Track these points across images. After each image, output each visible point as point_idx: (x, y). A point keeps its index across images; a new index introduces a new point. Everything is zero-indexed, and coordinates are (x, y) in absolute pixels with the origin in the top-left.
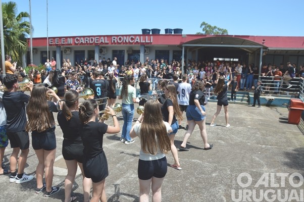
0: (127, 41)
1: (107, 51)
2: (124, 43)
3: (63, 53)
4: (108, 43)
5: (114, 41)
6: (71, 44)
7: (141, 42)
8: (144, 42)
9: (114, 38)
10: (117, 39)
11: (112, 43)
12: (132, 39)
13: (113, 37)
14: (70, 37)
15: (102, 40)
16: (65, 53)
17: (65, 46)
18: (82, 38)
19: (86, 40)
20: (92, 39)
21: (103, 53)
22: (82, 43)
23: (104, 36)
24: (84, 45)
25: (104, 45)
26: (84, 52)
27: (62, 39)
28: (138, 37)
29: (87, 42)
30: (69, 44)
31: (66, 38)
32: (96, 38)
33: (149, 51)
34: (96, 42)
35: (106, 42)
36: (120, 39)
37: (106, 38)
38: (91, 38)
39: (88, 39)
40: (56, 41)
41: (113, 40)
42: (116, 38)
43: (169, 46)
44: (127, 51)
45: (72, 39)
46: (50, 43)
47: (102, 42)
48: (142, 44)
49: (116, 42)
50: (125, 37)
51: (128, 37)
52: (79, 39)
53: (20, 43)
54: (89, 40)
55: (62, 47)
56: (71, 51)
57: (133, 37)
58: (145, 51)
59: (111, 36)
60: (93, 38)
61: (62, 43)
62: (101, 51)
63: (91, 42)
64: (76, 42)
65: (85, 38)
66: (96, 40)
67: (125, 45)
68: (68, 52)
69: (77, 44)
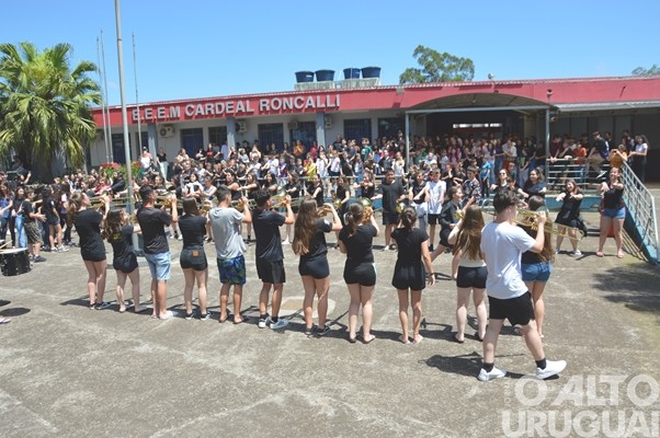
0: (291, 107)
1: (247, 127)
2: (284, 111)
5: (264, 108)
6: (178, 118)
7: (319, 106)
8: (323, 105)
9: (264, 103)
10: (269, 104)
11: (261, 112)
12: (300, 102)
13: (262, 101)
14: (175, 105)
15: (241, 107)
17: (165, 122)
18: (200, 106)
19: (207, 109)
20: (220, 107)
21: (241, 131)
22: (199, 114)
23: (244, 99)
24: (203, 119)
25: (244, 117)
26: (200, 130)
27: (159, 109)
28: (310, 98)
29: (209, 112)
30: (173, 119)
31: (168, 106)
32: (228, 103)
34: (228, 112)
35: (248, 110)
36: (276, 103)
37: (248, 102)
38: (217, 104)
39: (212, 105)
40: (147, 113)
41: (262, 105)
42: (267, 101)
44: (289, 125)
45: (178, 108)
46: (135, 119)
47: (240, 111)
48: (320, 110)
49: (268, 109)
50: (285, 100)
51: (291, 99)
52: (193, 106)
53: (84, 124)
54: (214, 109)
55: (157, 123)
56: (174, 131)
57: (302, 99)
58: (325, 124)
59: (258, 98)
60: (222, 104)
61: (160, 117)
62: (237, 128)
63: (218, 112)
64: (188, 114)
65: (207, 105)
66: (228, 107)
67: (285, 113)
68: (169, 133)
69: (191, 117)
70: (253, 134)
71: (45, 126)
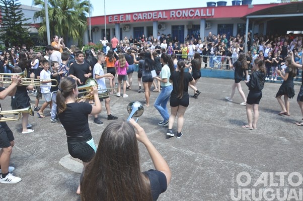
0: (187, 16)
1: (165, 27)
3: (123, 30)
4: (166, 18)
6: (130, 21)
7: (202, 15)
8: (205, 15)
10: (175, 14)
11: (171, 18)
12: (192, 13)
13: (171, 12)
14: (128, 14)
15: (160, 15)
16: (124, 30)
17: (124, 23)
18: (140, 14)
19: (144, 16)
21: (162, 29)
22: (140, 19)
23: (162, 11)
24: (142, 22)
25: (163, 21)
26: (143, 28)
27: (121, 16)
28: (198, 10)
29: (145, 18)
30: (127, 21)
31: (125, 14)
32: (154, 13)
33: (211, 25)
34: (154, 18)
35: (164, 17)
36: (179, 13)
37: (164, 12)
38: (149, 14)
39: (146, 14)
40: (115, 18)
41: (171, 14)
42: (174, 12)
43: (233, 19)
44: (188, 26)
45: (130, 16)
46: (109, 21)
47: (160, 18)
48: (203, 18)
49: (174, 16)
50: (184, 11)
51: (187, 11)
52: (137, 15)
53: (80, 22)
54: (147, 16)
55: (121, 24)
56: (130, 28)
57: (193, 11)
58: (206, 26)
60: (151, 14)
61: (121, 20)
62: (159, 27)
63: (149, 18)
64: (135, 19)
65: (143, 14)
66: (154, 15)
67: (184, 19)
68: (127, 29)
69: (136, 20)
70: (168, 31)
71: (61, 23)
